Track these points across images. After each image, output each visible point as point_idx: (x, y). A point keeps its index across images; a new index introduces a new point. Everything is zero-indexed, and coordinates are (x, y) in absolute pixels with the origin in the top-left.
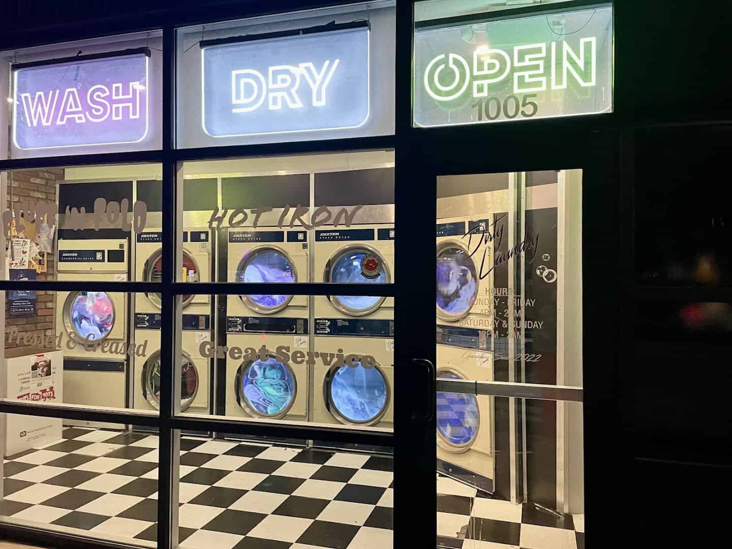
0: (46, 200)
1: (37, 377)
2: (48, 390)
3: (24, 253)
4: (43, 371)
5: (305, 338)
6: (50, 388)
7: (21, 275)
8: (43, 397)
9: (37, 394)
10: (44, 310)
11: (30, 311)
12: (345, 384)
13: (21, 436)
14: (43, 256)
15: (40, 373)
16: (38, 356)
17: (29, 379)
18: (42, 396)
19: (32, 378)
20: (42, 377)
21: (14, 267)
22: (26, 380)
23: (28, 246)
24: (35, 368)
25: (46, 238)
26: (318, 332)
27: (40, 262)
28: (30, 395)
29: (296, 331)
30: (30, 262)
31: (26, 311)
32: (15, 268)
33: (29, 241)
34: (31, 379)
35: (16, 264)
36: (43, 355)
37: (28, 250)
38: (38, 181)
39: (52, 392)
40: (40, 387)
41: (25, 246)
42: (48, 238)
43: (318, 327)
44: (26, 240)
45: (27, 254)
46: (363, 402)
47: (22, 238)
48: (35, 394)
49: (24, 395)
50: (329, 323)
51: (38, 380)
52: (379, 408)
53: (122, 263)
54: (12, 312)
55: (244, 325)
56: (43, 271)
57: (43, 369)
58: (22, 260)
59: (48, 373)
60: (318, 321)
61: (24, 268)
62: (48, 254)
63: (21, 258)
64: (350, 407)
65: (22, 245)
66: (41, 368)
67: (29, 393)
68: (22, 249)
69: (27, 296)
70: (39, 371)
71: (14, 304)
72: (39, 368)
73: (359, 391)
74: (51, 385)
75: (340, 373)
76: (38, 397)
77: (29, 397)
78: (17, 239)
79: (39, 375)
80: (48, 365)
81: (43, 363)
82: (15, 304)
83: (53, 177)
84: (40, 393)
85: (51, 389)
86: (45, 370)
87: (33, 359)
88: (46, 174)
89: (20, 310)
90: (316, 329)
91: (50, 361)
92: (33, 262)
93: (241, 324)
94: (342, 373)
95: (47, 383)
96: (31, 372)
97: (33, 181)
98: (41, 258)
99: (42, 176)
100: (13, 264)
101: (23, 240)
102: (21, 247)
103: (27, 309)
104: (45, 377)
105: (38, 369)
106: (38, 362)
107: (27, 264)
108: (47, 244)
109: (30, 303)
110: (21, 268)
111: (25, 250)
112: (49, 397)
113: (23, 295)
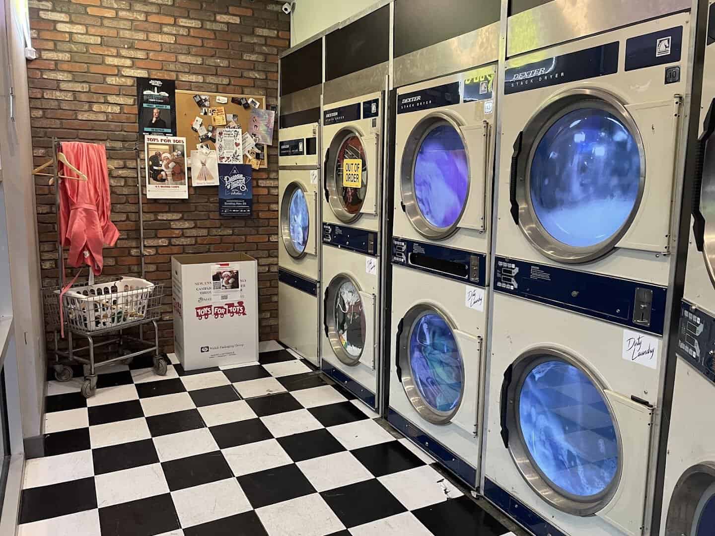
0: (266, 81)
1: (220, 288)
2: (236, 304)
3: (237, 145)
4: (227, 283)
5: (481, 293)
6: (238, 303)
7: (235, 171)
8: (229, 312)
9: (222, 308)
10: (267, 213)
11: (246, 212)
12: (542, 402)
13: (202, 351)
14: (262, 149)
15: (224, 284)
16: (221, 265)
17: (209, 290)
18: (229, 310)
19: (214, 289)
20: (226, 289)
21: (225, 161)
22: (206, 290)
23: (240, 136)
24: (217, 277)
25: (265, 128)
26: (499, 284)
27: (258, 156)
28: (213, 308)
29: (469, 277)
30: (245, 156)
31: (241, 212)
32: (227, 163)
33: (240, 131)
34: (212, 290)
35: (228, 158)
36: (228, 265)
37: (240, 141)
38: (254, 57)
39: (241, 308)
40: (225, 300)
41: (238, 138)
42: (268, 127)
43: (499, 275)
44: (237, 130)
45: (241, 147)
46: (574, 453)
47: (234, 128)
48: (219, 307)
49: (205, 307)
50: (516, 270)
51: (222, 292)
52: (604, 482)
53: (314, 155)
54: (224, 212)
55: (410, 254)
56: (262, 167)
57: (228, 280)
58: (236, 153)
59: (235, 285)
60: (500, 264)
61: (238, 163)
62: (268, 146)
63: (234, 151)
64: (549, 453)
65: (234, 136)
66: (225, 279)
67: (211, 306)
68: (235, 141)
69: (242, 195)
70: (223, 282)
71: (225, 203)
72: (223, 278)
73: (567, 428)
74: (240, 299)
75: (537, 376)
76: (223, 311)
77: (211, 310)
78: (228, 129)
79: (223, 286)
80: (235, 276)
81: (229, 273)
82: (227, 204)
83: (275, 51)
84: (226, 307)
85: (240, 304)
86: (230, 281)
87: (215, 268)
88: (264, 48)
89: (234, 211)
90: (497, 280)
91: (237, 272)
92: (248, 155)
93: (406, 252)
94: (539, 378)
95: (234, 296)
96: (212, 282)
97: (248, 58)
98: (260, 152)
99: (259, 51)
100: (224, 158)
101: (234, 130)
102: (233, 138)
103: (243, 210)
104: (231, 290)
105: (221, 280)
106: (222, 271)
107: (241, 158)
108: (266, 135)
109: (246, 204)
110: (234, 163)
111: (238, 142)
112: (236, 312)
113: (238, 194)
